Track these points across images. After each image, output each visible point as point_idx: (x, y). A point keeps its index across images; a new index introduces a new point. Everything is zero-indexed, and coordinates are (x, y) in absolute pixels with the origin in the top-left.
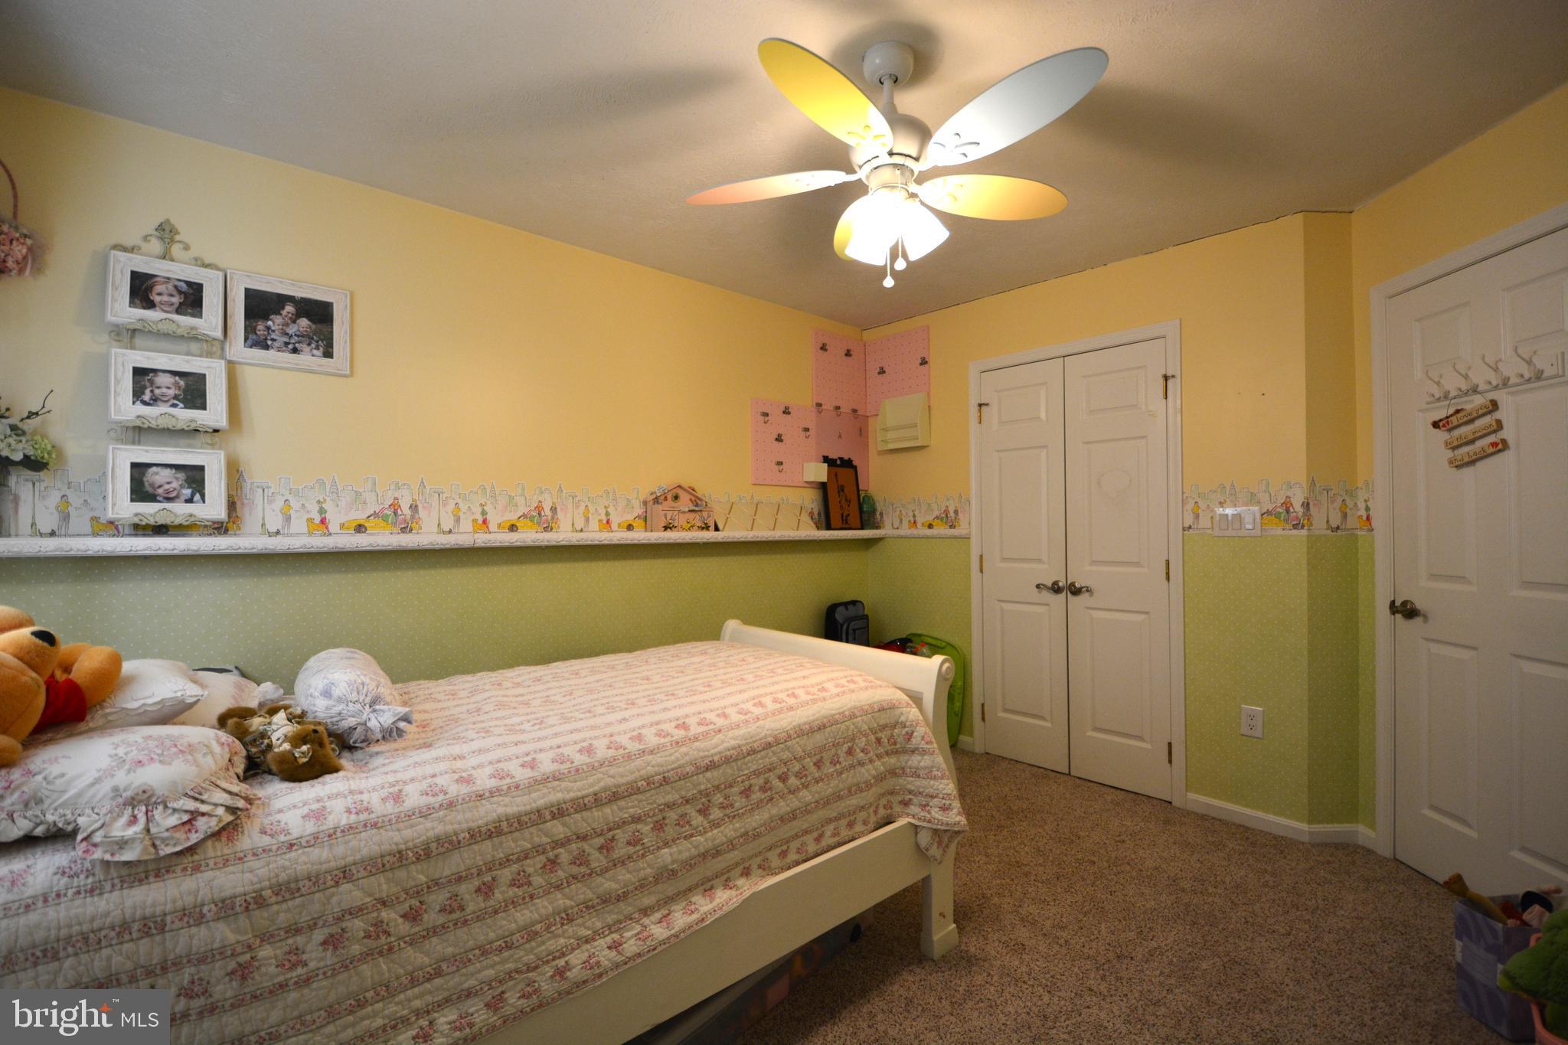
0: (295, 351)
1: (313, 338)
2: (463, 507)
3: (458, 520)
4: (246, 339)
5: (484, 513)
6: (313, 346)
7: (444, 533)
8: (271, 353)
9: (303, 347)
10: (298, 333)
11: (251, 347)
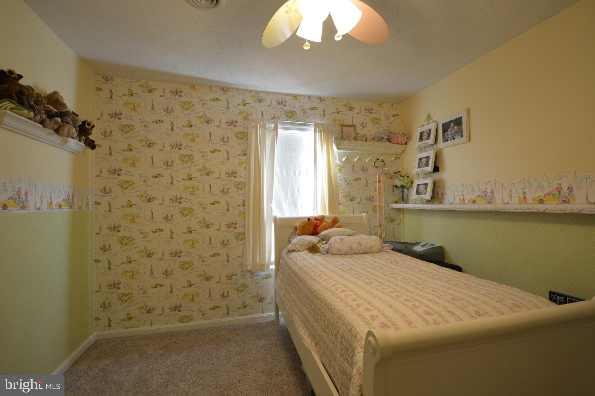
0: (454, 139)
1: (458, 132)
2: (514, 190)
3: (511, 197)
4: (443, 140)
5: (524, 193)
6: (458, 135)
7: (505, 204)
8: (449, 142)
9: (456, 137)
10: (454, 132)
11: (444, 142)
